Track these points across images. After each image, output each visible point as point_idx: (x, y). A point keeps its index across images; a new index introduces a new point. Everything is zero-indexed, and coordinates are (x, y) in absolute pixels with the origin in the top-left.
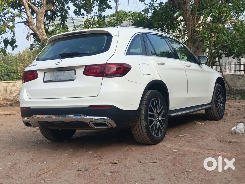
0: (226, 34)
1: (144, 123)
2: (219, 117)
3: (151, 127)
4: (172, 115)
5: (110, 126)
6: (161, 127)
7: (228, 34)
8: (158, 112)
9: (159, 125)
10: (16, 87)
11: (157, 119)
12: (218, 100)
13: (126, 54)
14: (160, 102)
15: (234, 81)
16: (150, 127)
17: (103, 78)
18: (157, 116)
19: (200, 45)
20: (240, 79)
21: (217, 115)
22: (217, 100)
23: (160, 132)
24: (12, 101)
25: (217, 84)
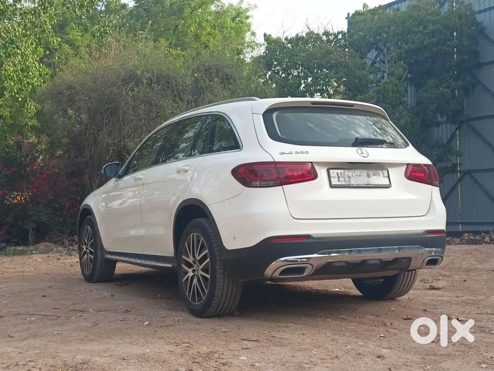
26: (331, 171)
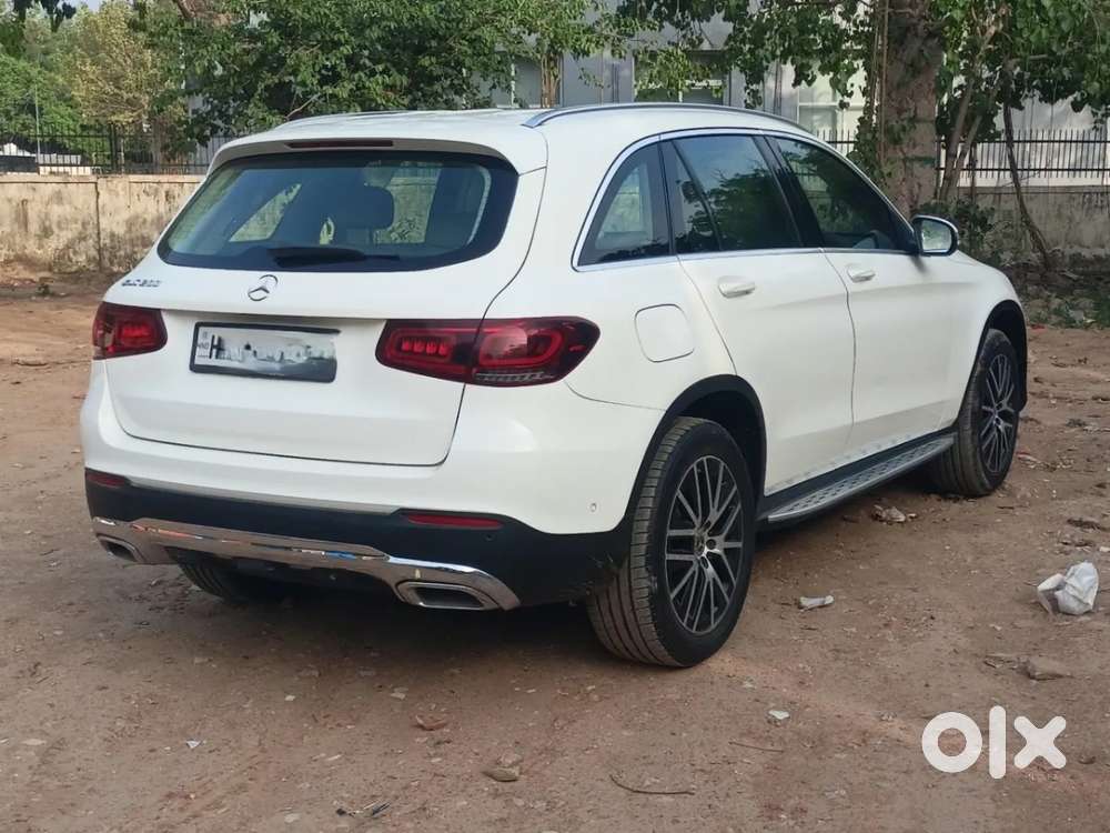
0: (1051, 14)
1: (644, 584)
2: (986, 481)
3: (677, 596)
4: (772, 517)
5: (488, 605)
6: (721, 586)
7: (1060, 13)
8: (709, 522)
9: (714, 580)
10: (70, 203)
11: (706, 550)
12: (989, 409)
13: (575, 263)
14: (725, 473)
15: (1071, 220)
16: (672, 596)
17: (468, 386)
18: (707, 538)
19: (925, 53)
20: (1098, 210)
21: (979, 477)
22: (984, 407)
23: (715, 605)
24: (50, 270)
25: (992, 332)
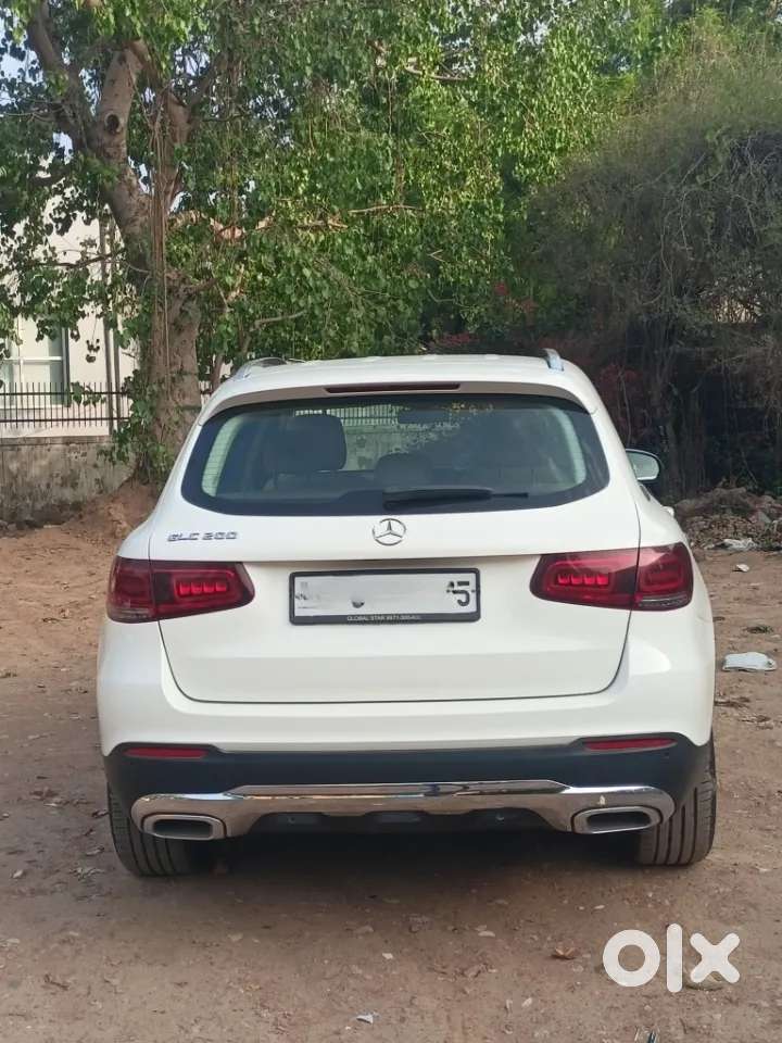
17: (633, 612)
26: (298, 580)
